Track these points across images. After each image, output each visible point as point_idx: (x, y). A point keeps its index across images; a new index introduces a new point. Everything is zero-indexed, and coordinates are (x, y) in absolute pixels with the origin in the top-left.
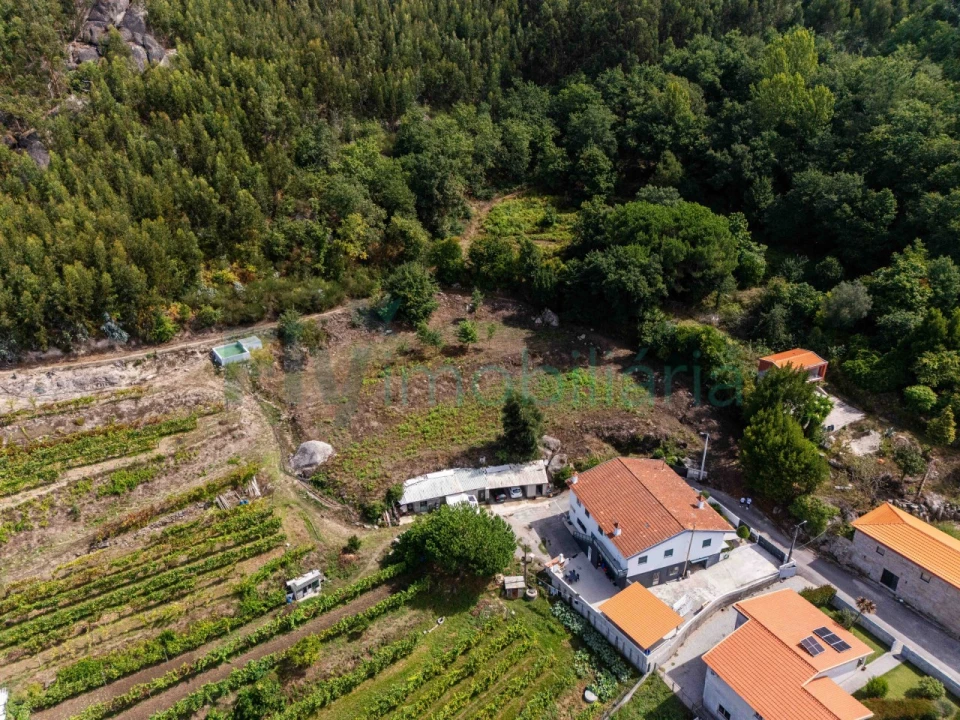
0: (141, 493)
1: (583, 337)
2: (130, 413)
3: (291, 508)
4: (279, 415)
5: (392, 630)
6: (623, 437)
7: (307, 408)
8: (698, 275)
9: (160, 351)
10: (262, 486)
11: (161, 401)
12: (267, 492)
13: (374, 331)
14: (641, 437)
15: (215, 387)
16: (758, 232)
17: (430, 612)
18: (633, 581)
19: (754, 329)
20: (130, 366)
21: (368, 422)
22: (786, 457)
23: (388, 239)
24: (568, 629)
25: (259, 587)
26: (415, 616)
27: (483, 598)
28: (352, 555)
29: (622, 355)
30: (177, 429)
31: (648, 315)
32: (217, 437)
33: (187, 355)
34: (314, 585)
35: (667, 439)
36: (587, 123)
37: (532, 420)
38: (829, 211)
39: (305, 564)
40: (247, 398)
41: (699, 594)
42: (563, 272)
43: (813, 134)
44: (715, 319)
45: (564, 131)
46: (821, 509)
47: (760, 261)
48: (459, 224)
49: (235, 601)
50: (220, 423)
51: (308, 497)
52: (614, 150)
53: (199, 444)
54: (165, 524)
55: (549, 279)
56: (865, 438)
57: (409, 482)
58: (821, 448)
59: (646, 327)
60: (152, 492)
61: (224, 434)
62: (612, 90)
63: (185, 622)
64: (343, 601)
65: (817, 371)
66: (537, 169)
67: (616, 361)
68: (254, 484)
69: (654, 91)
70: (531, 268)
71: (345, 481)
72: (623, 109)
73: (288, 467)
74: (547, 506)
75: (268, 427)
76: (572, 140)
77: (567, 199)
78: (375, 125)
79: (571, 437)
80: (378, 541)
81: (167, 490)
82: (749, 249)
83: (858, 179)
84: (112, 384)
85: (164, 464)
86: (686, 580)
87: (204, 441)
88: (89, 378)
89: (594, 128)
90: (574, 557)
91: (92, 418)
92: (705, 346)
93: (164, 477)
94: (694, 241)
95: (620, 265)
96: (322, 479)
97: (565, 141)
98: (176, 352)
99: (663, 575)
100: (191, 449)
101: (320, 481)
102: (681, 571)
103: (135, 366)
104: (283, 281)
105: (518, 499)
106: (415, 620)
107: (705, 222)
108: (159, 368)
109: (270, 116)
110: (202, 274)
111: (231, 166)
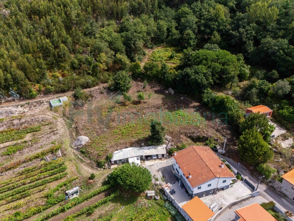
0: (18, 154)
1: (182, 98)
2: (17, 125)
3: (72, 161)
4: (71, 126)
5: (103, 212)
6: (195, 136)
7: (82, 123)
8: (225, 76)
9: (30, 101)
10: (62, 152)
11: (29, 120)
12: (64, 155)
13: (109, 95)
14: (201, 137)
15: (49, 115)
16: (248, 61)
17: (119, 204)
18: (195, 196)
19: (244, 97)
20: (19, 107)
21: (103, 129)
22: (257, 148)
23: (115, 62)
24: (170, 213)
25: (55, 193)
26: (113, 206)
27: (139, 199)
28: (92, 181)
29: (196, 105)
30: (33, 131)
31: (206, 91)
32: (48, 134)
33: (41, 103)
34: (77, 192)
35: (211, 137)
36: (187, 21)
37: (160, 130)
38: (274, 53)
39: (74, 184)
40: (61, 119)
41: (221, 201)
42: (176, 75)
43: (269, 25)
44: (230, 93)
45: (179, 25)
46: (270, 169)
47: (247, 71)
48: (141, 57)
49: (45, 199)
50: (50, 129)
51: (78, 157)
52: (196, 31)
53: (41, 136)
54: (24, 167)
55: (170, 77)
56: (287, 140)
57: (116, 152)
58: (270, 144)
59: (205, 95)
60: (22, 154)
61: (51, 133)
62: (196, 10)
63: (25, 208)
64: (86, 199)
65: (268, 114)
66: (169, 38)
67: (194, 107)
68: (60, 152)
69: (211, 10)
70: (165, 73)
71: (92, 151)
72: (200, 16)
73: (72, 145)
74: (166, 162)
75: (67, 130)
76: (181, 28)
77: (179, 48)
78: (113, 22)
79: (175, 136)
80: (102, 175)
81: (27, 154)
82: (244, 67)
83: (286, 41)
84: (12, 113)
85: (27, 144)
86: (216, 195)
87: (43, 135)
88: (4, 111)
89: (189, 23)
90: (174, 183)
91: (3, 126)
92: (226, 103)
93: (27, 149)
94: (223, 64)
95: (196, 73)
96: (84, 151)
97: (179, 28)
98: (36, 102)
99: (207, 193)
100: (38, 138)
101: (83, 151)
102: (214, 192)
103: (21, 107)
104: (77, 77)
105: (155, 159)
106: (112, 208)
107: (228, 57)
108: (30, 108)
109: (74, 17)
110: (48, 74)
111: (59, 36)
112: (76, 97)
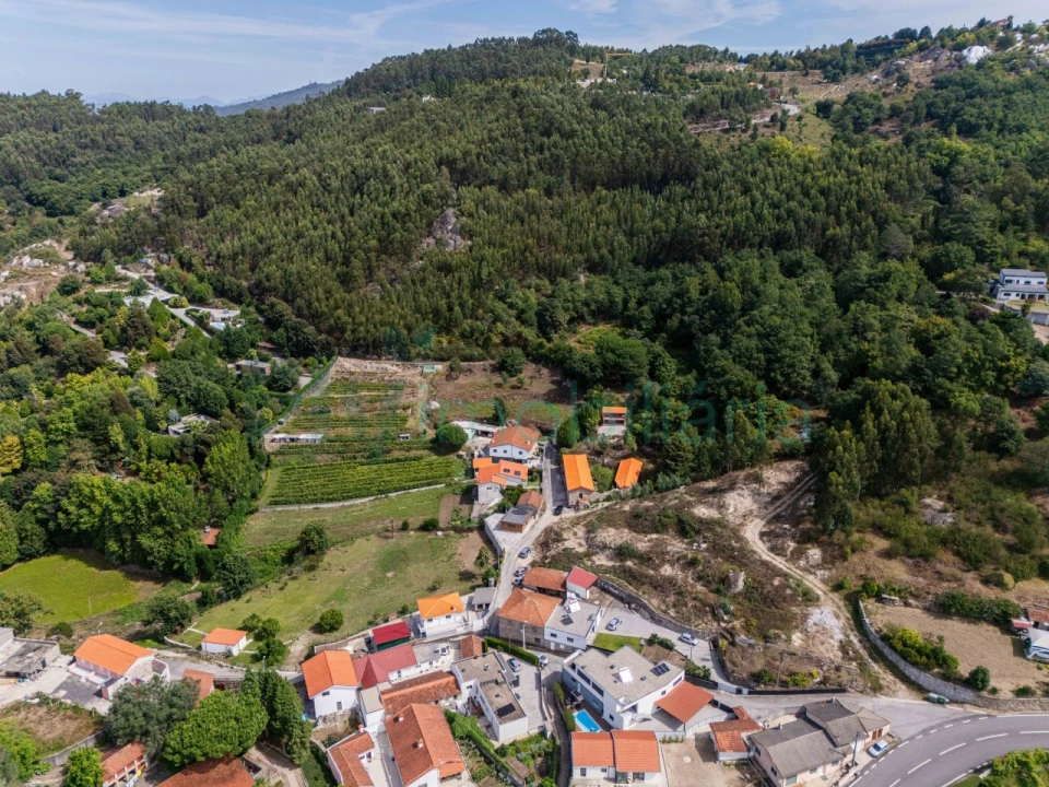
2: (387, 380)
3: (415, 418)
4: (432, 392)
5: (420, 453)
7: (443, 393)
9: (406, 363)
10: (412, 411)
11: (398, 379)
13: (492, 374)
15: (418, 379)
17: (433, 453)
25: (391, 433)
26: (429, 453)
27: (451, 454)
28: (423, 435)
30: (396, 388)
32: (408, 394)
33: (416, 366)
34: (407, 437)
39: (408, 432)
40: (426, 385)
49: (383, 434)
50: (412, 391)
51: (423, 417)
53: (401, 395)
57: (456, 420)
61: (411, 394)
68: (410, 410)
71: (436, 416)
75: (426, 395)
80: (431, 434)
84: (387, 370)
85: (388, 397)
87: (404, 394)
88: (381, 367)
91: (376, 379)
93: (386, 401)
94: (619, 356)
96: (430, 414)
98: (412, 365)
100: (398, 395)
103: (396, 366)
104: (464, 346)
108: (404, 369)
109: (484, 277)
110: (434, 337)
111: (460, 297)
112: (451, 369)
